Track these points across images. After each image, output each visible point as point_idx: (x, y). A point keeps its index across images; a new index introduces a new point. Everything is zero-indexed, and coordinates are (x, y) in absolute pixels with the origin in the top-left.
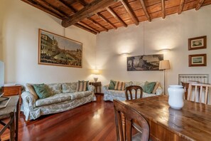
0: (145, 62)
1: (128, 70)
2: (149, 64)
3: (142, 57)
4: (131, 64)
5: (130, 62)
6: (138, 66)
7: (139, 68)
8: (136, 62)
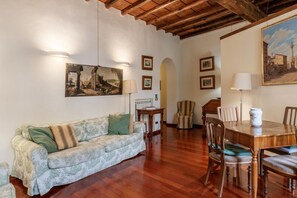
0: (100, 78)
1: (68, 94)
2: (105, 83)
3: (96, 68)
4: (75, 80)
5: (73, 76)
6: (89, 86)
7: (90, 91)
8: (86, 78)
